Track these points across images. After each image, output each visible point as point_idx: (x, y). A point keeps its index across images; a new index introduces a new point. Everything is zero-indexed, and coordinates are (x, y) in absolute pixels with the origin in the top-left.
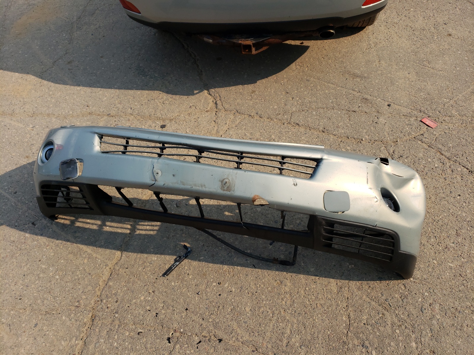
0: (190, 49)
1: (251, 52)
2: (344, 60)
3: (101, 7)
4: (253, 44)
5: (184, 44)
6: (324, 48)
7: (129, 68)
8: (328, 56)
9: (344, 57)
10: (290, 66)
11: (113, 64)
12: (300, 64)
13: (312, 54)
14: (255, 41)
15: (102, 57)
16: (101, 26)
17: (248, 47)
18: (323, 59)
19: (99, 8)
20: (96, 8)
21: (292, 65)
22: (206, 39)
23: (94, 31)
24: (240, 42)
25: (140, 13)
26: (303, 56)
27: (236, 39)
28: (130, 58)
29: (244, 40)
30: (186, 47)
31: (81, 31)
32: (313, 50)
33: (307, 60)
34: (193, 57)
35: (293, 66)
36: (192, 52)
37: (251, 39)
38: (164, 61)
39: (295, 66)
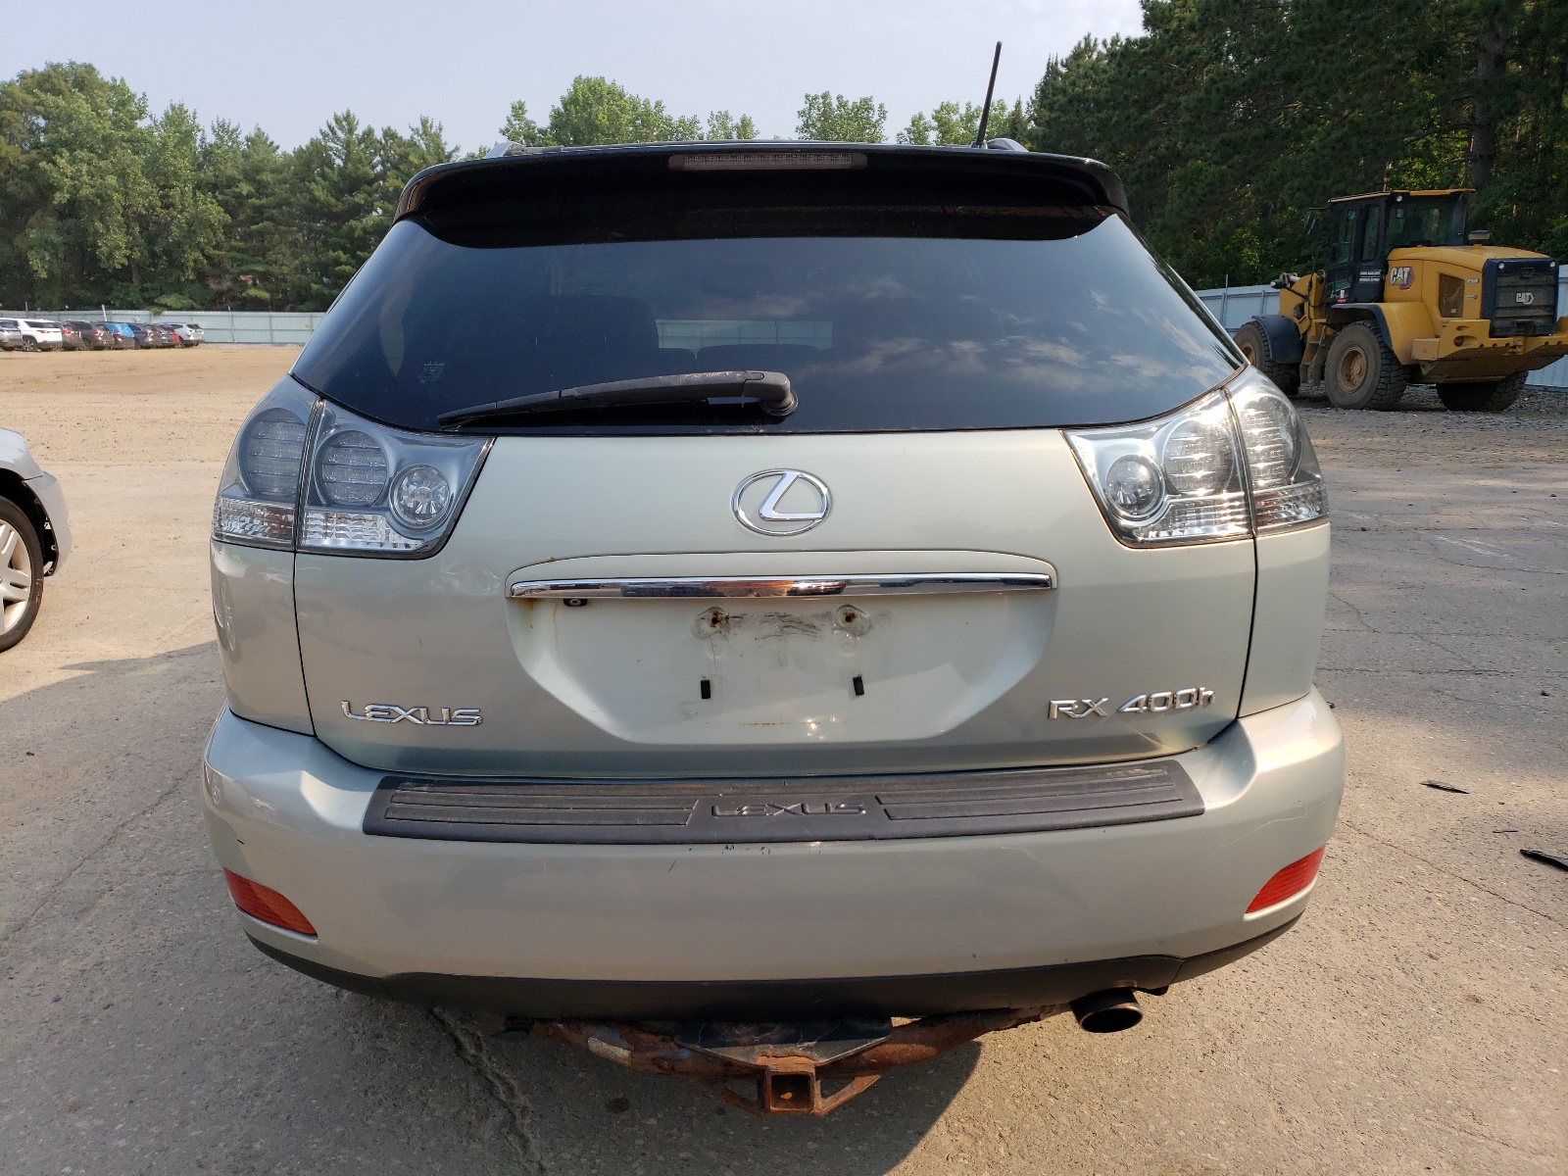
0: (490, 1059)
1: (809, 1103)
2: (1139, 1105)
3: (125, 881)
4: (818, 1069)
5: (462, 1039)
6: (1039, 1049)
7: (198, 1161)
8: (1066, 1086)
9: (1133, 1089)
10: (928, 1137)
11: (122, 1143)
12: (969, 1127)
13: (1003, 1079)
14: (827, 1056)
15: (74, 1108)
16: (107, 958)
17: (798, 1084)
18: (1052, 1100)
19: (116, 888)
20: (104, 887)
21: (934, 1131)
22: (597, 1045)
23: (68, 984)
24: (760, 1061)
25: (314, 935)
26: (967, 1086)
27: (736, 1044)
28: (211, 1109)
29: (779, 1051)
30: (473, 1052)
31: (10, 982)
32: (1002, 1062)
33: (989, 1105)
34: (503, 1097)
35: (939, 1132)
36: (498, 1077)
37: (808, 1048)
38: (370, 1122)
39: (950, 1137)
